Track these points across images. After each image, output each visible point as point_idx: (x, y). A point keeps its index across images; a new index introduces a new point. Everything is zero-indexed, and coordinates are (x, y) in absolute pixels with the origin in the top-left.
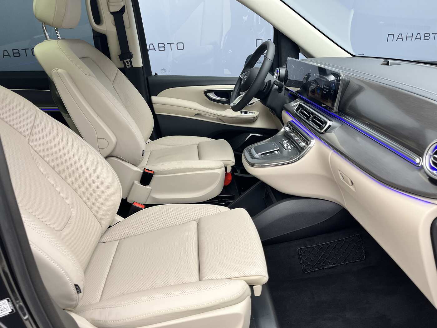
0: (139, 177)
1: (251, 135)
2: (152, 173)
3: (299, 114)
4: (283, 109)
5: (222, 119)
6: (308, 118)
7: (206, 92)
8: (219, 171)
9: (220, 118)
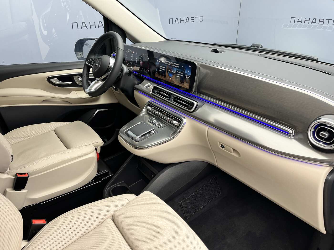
0: (11, 184)
1: (98, 111)
2: (26, 176)
3: (156, 94)
4: (135, 89)
5: (69, 102)
6: (169, 98)
7: (49, 79)
8: (93, 155)
9: (67, 101)
